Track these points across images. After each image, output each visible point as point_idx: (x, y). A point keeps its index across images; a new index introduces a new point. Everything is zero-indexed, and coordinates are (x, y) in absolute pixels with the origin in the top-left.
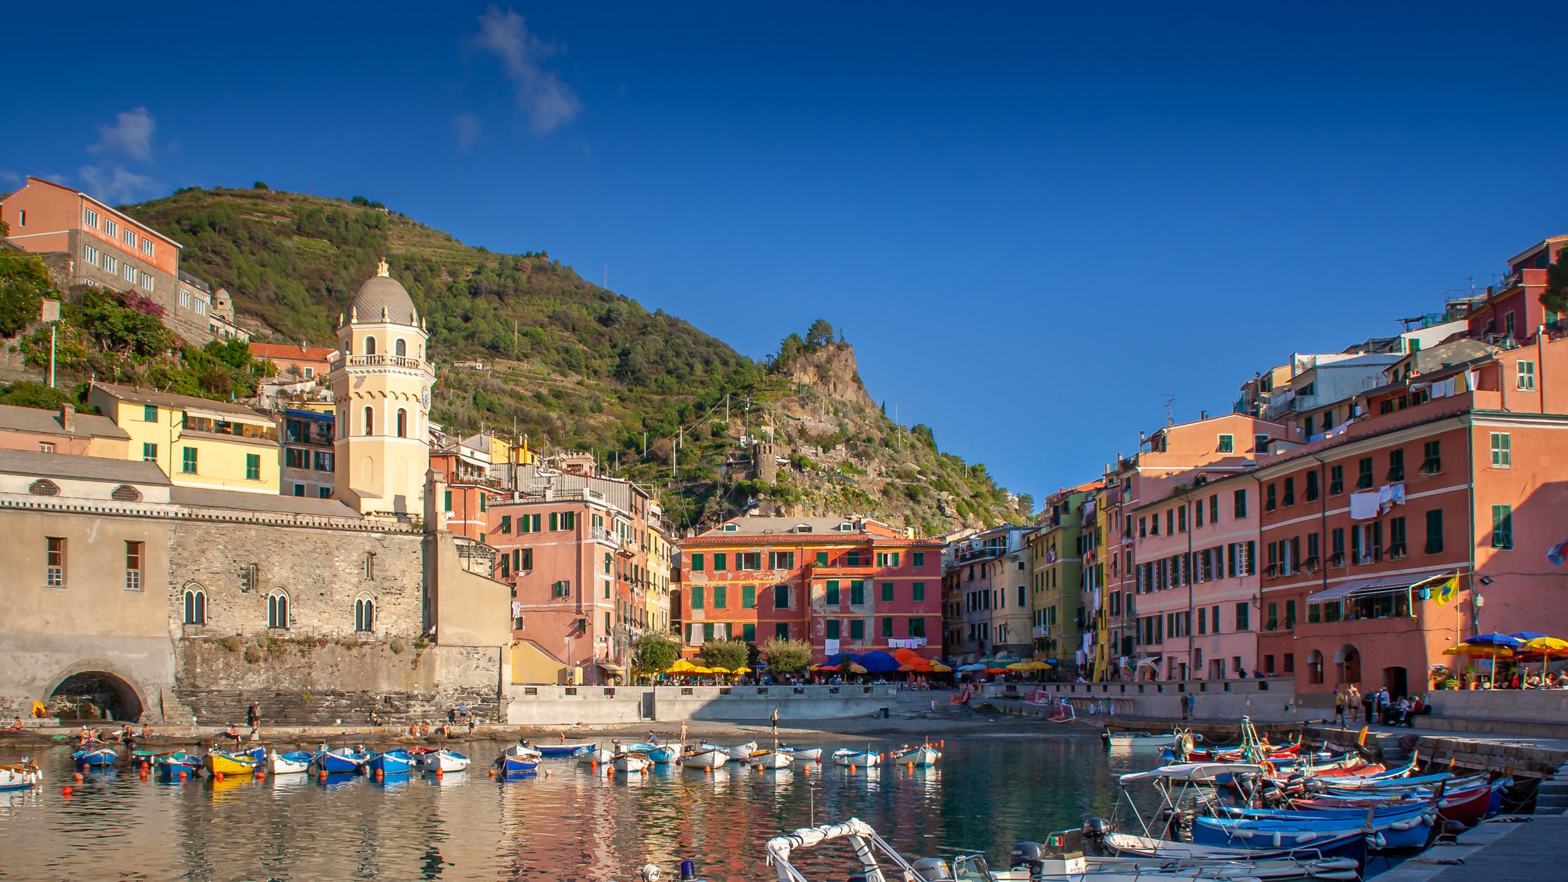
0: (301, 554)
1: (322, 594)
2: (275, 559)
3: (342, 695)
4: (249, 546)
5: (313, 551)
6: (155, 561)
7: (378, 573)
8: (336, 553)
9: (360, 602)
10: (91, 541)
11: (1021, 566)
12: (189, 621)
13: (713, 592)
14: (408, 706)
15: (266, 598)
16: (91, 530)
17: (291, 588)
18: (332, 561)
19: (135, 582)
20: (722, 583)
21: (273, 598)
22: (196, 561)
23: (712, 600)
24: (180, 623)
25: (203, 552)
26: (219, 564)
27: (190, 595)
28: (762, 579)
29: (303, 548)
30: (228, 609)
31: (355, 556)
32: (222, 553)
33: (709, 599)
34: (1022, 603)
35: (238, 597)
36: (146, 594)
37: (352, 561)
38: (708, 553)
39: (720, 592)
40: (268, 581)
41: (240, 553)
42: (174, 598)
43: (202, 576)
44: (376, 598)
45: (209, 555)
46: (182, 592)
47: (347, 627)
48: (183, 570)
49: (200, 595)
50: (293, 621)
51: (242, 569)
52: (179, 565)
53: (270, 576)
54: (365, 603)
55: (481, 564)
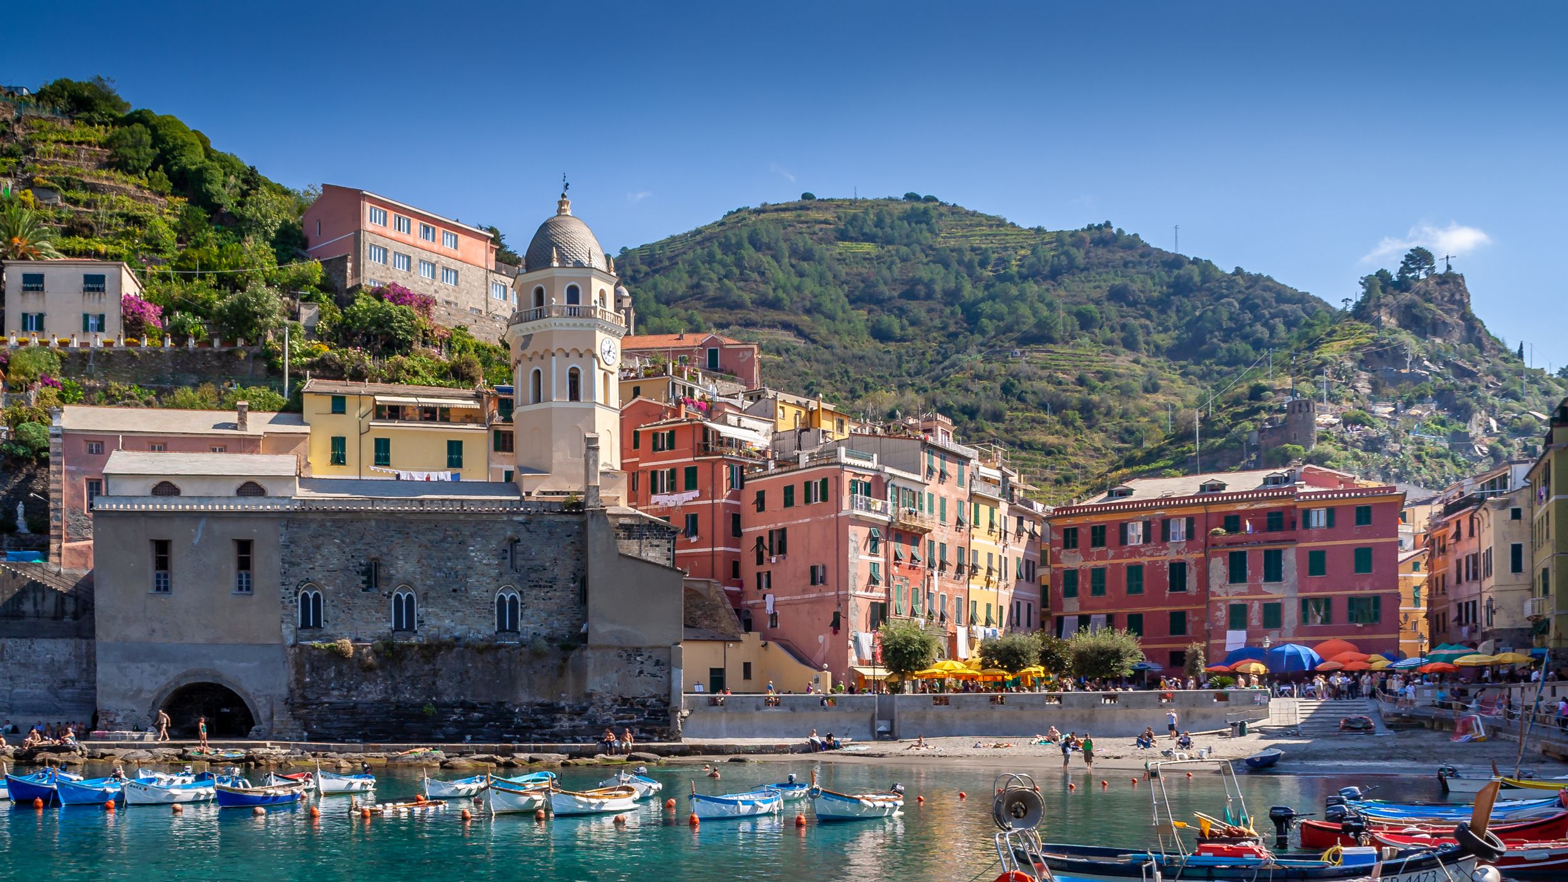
0: (429, 545)
1: (455, 591)
2: (399, 552)
3: (474, 708)
4: (368, 538)
5: (443, 540)
6: (265, 561)
7: (523, 562)
8: (471, 541)
9: (502, 598)
10: (196, 541)
11: (1516, 514)
12: (305, 625)
13: (1090, 576)
14: (554, 720)
15: (389, 597)
16: (197, 530)
17: (418, 584)
18: (466, 550)
19: (245, 586)
20: (1100, 563)
21: (398, 597)
22: (310, 559)
23: (1088, 586)
24: (293, 627)
25: (318, 547)
26: (335, 561)
27: (305, 597)
28: (1152, 555)
29: (431, 537)
30: (346, 610)
31: (493, 545)
32: (338, 547)
33: (1084, 584)
34: (1517, 567)
35: (358, 598)
36: (256, 596)
37: (491, 550)
38: (1084, 525)
39: (1098, 575)
40: (390, 578)
41: (358, 547)
42: (286, 601)
43: (318, 575)
44: (521, 592)
45: (325, 551)
46: (296, 594)
47: (483, 628)
48: (296, 570)
49: (317, 596)
50: (421, 622)
51: (361, 565)
52: (292, 564)
53: (393, 572)
54: (507, 599)
55: (657, 546)
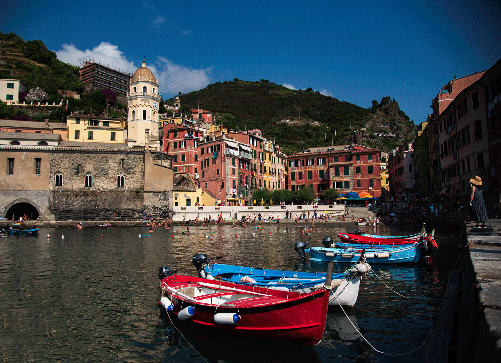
0: (97, 161)
1: (104, 174)
2: (87, 163)
3: (109, 210)
4: (78, 158)
5: (101, 159)
6: (45, 166)
7: (126, 166)
8: (110, 160)
9: (119, 177)
10: (22, 159)
12: (57, 185)
14: (133, 214)
15: (84, 176)
16: (23, 155)
17: (93, 172)
18: (108, 162)
19: (38, 172)
20: (301, 171)
21: (87, 176)
22: (59, 165)
24: (53, 185)
25: (62, 161)
26: (67, 165)
27: (57, 176)
28: (314, 168)
29: (98, 158)
30: (70, 180)
31: (117, 160)
32: (68, 161)
33: (297, 176)
35: (74, 177)
36: (42, 175)
37: (116, 162)
40: (85, 170)
41: (74, 161)
42: (51, 177)
43: (61, 170)
44: (125, 175)
45: (64, 162)
46: (54, 175)
47: (113, 186)
48: (55, 168)
49: (61, 176)
50: (94, 184)
51: (75, 167)
52: (53, 166)
53: (85, 169)
54: (121, 177)
55: (167, 162)
